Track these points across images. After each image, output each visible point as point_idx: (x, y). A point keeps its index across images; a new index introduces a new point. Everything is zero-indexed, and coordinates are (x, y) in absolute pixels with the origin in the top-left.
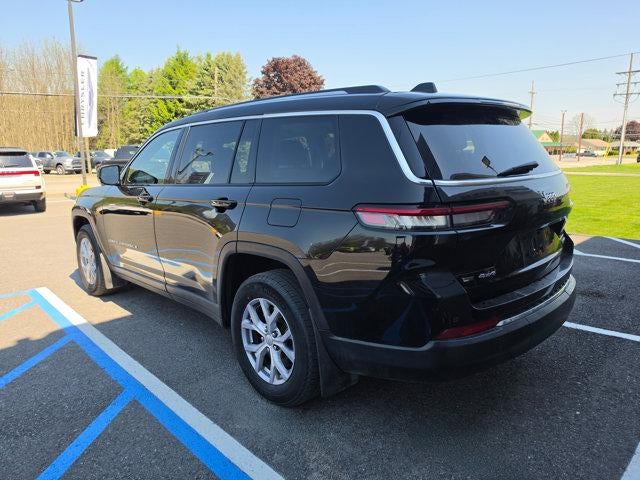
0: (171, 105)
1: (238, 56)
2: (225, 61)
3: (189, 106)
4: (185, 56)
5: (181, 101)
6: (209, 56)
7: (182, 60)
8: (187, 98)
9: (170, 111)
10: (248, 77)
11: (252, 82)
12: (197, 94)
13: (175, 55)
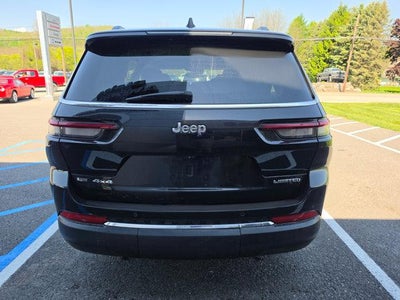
0: (326, 44)
1: (384, 3)
2: (373, 9)
3: (339, 44)
4: (344, 9)
5: (334, 41)
6: (362, 6)
7: (341, 12)
8: (339, 39)
9: (325, 48)
10: (389, 19)
11: (393, 22)
12: (346, 35)
13: (337, 9)
